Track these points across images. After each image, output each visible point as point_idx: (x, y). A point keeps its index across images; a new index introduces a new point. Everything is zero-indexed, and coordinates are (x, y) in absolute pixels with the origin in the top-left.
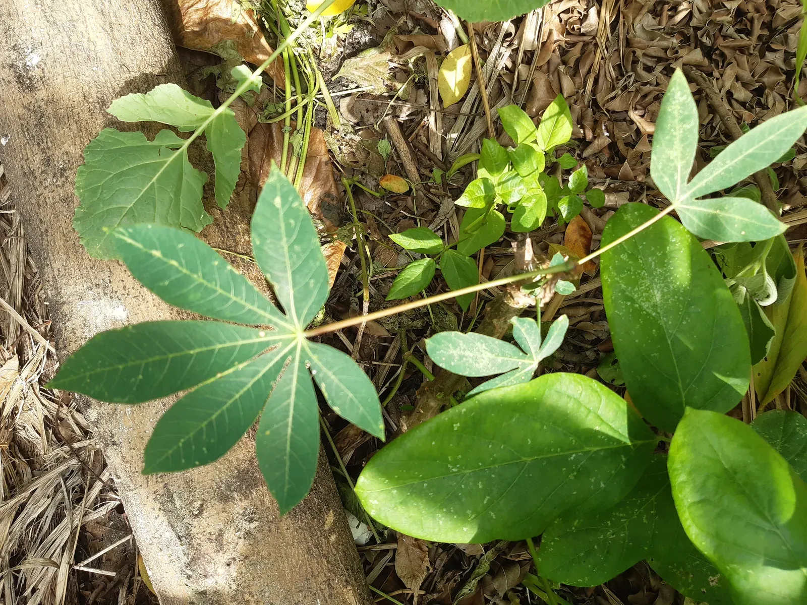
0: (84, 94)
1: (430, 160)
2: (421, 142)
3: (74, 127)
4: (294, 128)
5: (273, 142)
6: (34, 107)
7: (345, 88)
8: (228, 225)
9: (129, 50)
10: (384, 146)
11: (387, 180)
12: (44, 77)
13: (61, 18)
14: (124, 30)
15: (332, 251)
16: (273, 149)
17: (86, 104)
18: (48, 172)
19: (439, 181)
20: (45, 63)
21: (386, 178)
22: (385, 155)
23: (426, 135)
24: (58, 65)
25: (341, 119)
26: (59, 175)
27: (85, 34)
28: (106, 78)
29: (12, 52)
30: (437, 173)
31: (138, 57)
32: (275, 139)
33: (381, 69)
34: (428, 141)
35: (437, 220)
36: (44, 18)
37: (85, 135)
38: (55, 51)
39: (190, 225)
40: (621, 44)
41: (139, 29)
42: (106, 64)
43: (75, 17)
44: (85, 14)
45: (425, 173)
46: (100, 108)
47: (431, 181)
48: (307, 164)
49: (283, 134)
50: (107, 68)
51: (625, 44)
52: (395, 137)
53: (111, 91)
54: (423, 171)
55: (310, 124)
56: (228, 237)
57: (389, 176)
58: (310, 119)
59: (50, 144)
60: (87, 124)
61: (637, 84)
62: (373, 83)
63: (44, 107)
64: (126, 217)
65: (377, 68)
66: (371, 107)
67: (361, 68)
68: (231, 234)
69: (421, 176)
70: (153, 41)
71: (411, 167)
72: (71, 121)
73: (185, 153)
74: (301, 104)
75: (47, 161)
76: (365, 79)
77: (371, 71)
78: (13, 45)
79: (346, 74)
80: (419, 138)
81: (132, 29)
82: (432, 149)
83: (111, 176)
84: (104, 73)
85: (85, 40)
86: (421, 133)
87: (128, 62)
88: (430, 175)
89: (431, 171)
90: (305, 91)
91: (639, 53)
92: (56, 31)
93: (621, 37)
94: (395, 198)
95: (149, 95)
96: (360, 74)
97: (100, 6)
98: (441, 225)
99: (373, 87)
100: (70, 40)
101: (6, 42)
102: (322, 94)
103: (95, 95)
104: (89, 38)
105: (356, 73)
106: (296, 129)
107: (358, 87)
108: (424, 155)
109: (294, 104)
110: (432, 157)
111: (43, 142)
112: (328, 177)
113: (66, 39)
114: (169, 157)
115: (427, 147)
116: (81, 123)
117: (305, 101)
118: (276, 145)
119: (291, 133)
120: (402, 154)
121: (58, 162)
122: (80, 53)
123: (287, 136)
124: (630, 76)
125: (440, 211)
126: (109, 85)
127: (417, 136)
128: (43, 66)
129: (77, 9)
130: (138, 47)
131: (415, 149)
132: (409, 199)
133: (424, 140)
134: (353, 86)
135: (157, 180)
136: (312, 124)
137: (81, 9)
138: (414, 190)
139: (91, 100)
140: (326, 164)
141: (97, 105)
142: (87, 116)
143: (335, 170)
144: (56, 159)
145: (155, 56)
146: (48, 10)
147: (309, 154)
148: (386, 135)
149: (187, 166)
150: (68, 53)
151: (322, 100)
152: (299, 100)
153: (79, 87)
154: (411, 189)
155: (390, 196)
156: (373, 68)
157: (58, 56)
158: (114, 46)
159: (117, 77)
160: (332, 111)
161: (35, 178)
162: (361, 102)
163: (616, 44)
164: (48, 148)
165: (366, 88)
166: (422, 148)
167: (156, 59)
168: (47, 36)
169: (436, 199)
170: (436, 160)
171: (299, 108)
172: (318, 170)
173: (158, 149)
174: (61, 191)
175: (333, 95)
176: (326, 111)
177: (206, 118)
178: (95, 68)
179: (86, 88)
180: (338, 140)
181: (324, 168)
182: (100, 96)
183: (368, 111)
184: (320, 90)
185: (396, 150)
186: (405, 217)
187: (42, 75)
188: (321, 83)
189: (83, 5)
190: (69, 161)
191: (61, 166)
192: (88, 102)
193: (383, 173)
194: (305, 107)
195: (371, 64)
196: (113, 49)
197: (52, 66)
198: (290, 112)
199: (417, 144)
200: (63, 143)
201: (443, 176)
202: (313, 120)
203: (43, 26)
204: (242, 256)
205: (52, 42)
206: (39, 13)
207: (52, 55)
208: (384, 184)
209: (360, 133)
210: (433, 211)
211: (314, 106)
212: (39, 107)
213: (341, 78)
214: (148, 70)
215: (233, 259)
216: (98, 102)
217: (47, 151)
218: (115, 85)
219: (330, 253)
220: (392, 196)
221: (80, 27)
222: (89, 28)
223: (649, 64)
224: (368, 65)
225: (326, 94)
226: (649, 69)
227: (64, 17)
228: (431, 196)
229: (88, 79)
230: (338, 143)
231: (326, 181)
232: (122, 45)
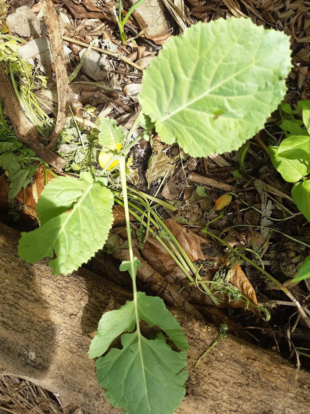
0: (69, 350)
1: (226, 171)
2: (213, 168)
3: (82, 372)
4: (157, 230)
5: (154, 246)
6: (54, 375)
7: (157, 187)
8: (191, 336)
9: (65, 304)
10: (200, 191)
11: (218, 205)
12: (44, 359)
13: (23, 324)
14: (53, 297)
15: (234, 271)
16: (157, 249)
17: (75, 355)
18: (92, 399)
19: (240, 176)
20: (39, 353)
21: (217, 204)
22: (205, 195)
23: (211, 161)
24: (45, 349)
25: (171, 203)
26: (98, 398)
27: (40, 320)
28: (70, 331)
29: (20, 358)
30: (236, 173)
31: (72, 303)
32: (154, 244)
33: (163, 159)
34: (215, 163)
35: (262, 198)
36: (17, 333)
37: (90, 371)
38: (37, 343)
39: (180, 368)
40: (256, 14)
41: (58, 287)
42: (63, 324)
43: (28, 317)
44: (31, 310)
45: (231, 180)
46: (83, 349)
47: (237, 181)
48: (179, 240)
49: (155, 238)
50: (66, 325)
51: (258, 12)
52: (201, 181)
53: (78, 335)
54: (229, 181)
55: (161, 221)
56: (198, 343)
57: (217, 202)
58: (159, 219)
59: (79, 387)
60: (85, 364)
61: (286, 24)
62: (167, 169)
63: (59, 372)
64: (151, 401)
65: (161, 160)
66: (177, 181)
67: (154, 169)
68: (197, 339)
69: (230, 184)
70: (69, 285)
71: (223, 186)
72: (78, 370)
73: (143, 337)
74: (149, 216)
75: (86, 395)
76: (162, 172)
77: (160, 165)
78: (17, 354)
79: (152, 180)
80: (210, 166)
81: (56, 291)
82: (221, 165)
83: (123, 386)
84: (67, 330)
85: (43, 323)
86: (208, 163)
87: (71, 311)
88: (235, 179)
89: (232, 176)
90: (144, 208)
91: (271, 8)
92: (28, 334)
93: (253, 11)
94: (230, 208)
95: (99, 330)
96: (157, 172)
97: (32, 298)
98: (266, 197)
99: (168, 171)
100: (37, 331)
101: (14, 355)
102: (151, 201)
103: (74, 346)
104: (44, 320)
105: (155, 174)
106: (158, 230)
107: (162, 179)
108: (220, 172)
109: (146, 219)
110: (225, 169)
111: (75, 388)
112: (194, 237)
113: (35, 332)
114: (138, 348)
115: (218, 167)
116: (83, 367)
117: (149, 213)
118: (157, 246)
119: (158, 234)
120: (212, 185)
121: (91, 392)
122: (47, 332)
123: (157, 237)
124: (278, 24)
125: (259, 192)
126: (74, 333)
127: (208, 168)
128: (39, 355)
129: (25, 312)
130: (67, 298)
131: (213, 173)
132: (237, 201)
133: (213, 165)
134: (159, 181)
135: (145, 365)
136: (162, 220)
137: (26, 310)
138: (235, 195)
139: (75, 350)
140: (187, 232)
141: (80, 349)
142: (81, 360)
143: (194, 230)
144: (89, 392)
145: (78, 292)
146: (15, 327)
147: (175, 235)
148: (195, 184)
149: (150, 343)
150: (42, 338)
151: (154, 203)
152: (146, 215)
153: (64, 350)
154: (233, 196)
155: (227, 209)
156: (160, 163)
157: (40, 345)
158: (57, 310)
159: (74, 324)
160: (164, 204)
161: (89, 405)
162: (170, 183)
163: (254, 17)
164: (80, 389)
165: (165, 175)
166: (216, 170)
167: (80, 293)
168: (26, 340)
169: (250, 188)
170: (229, 168)
171: (150, 219)
172: (187, 238)
173: (129, 350)
174: (107, 405)
175: (155, 196)
176: (162, 206)
177: (134, 309)
178: (61, 332)
179: (67, 347)
180: (181, 216)
181: (189, 235)
182: (76, 343)
183: (177, 184)
184: (148, 200)
185: (206, 185)
186: (244, 212)
187: (43, 359)
188: (145, 196)
189: (26, 307)
190: (96, 389)
191: (95, 394)
192: (75, 353)
193: (213, 204)
194: (152, 216)
195: (157, 162)
196: (58, 313)
197: (43, 352)
198: (148, 225)
199: (212, 171)
200: (85, 383)
201: (240, 172)
202: (161, 217)
203: (20, 337)
204: (214, 345)
205: (31, 341)
206: (13, 332)
207: (37, 346)
208: (219, 208)
209: (185, 197)
210: (255, 195)
211: (154, 210)
212: (57, 374)
213: (151, 184)
214: (83, 304)
215: (212, 352)
216: (79, 348)
217: (81, 391)
218: (76, 329)
219: (234, 273)
220: (228, 208)
221: (35, 319)
222: (39, 315)
223: (281, 7)
224: (156, 164)
225: (153, 199)
226: (283, 10)
227: (24, 322)
228: (247, 189)
229: (63, 341)
230: (182, 216)
231: (196, 239)
232: (60, 306)
